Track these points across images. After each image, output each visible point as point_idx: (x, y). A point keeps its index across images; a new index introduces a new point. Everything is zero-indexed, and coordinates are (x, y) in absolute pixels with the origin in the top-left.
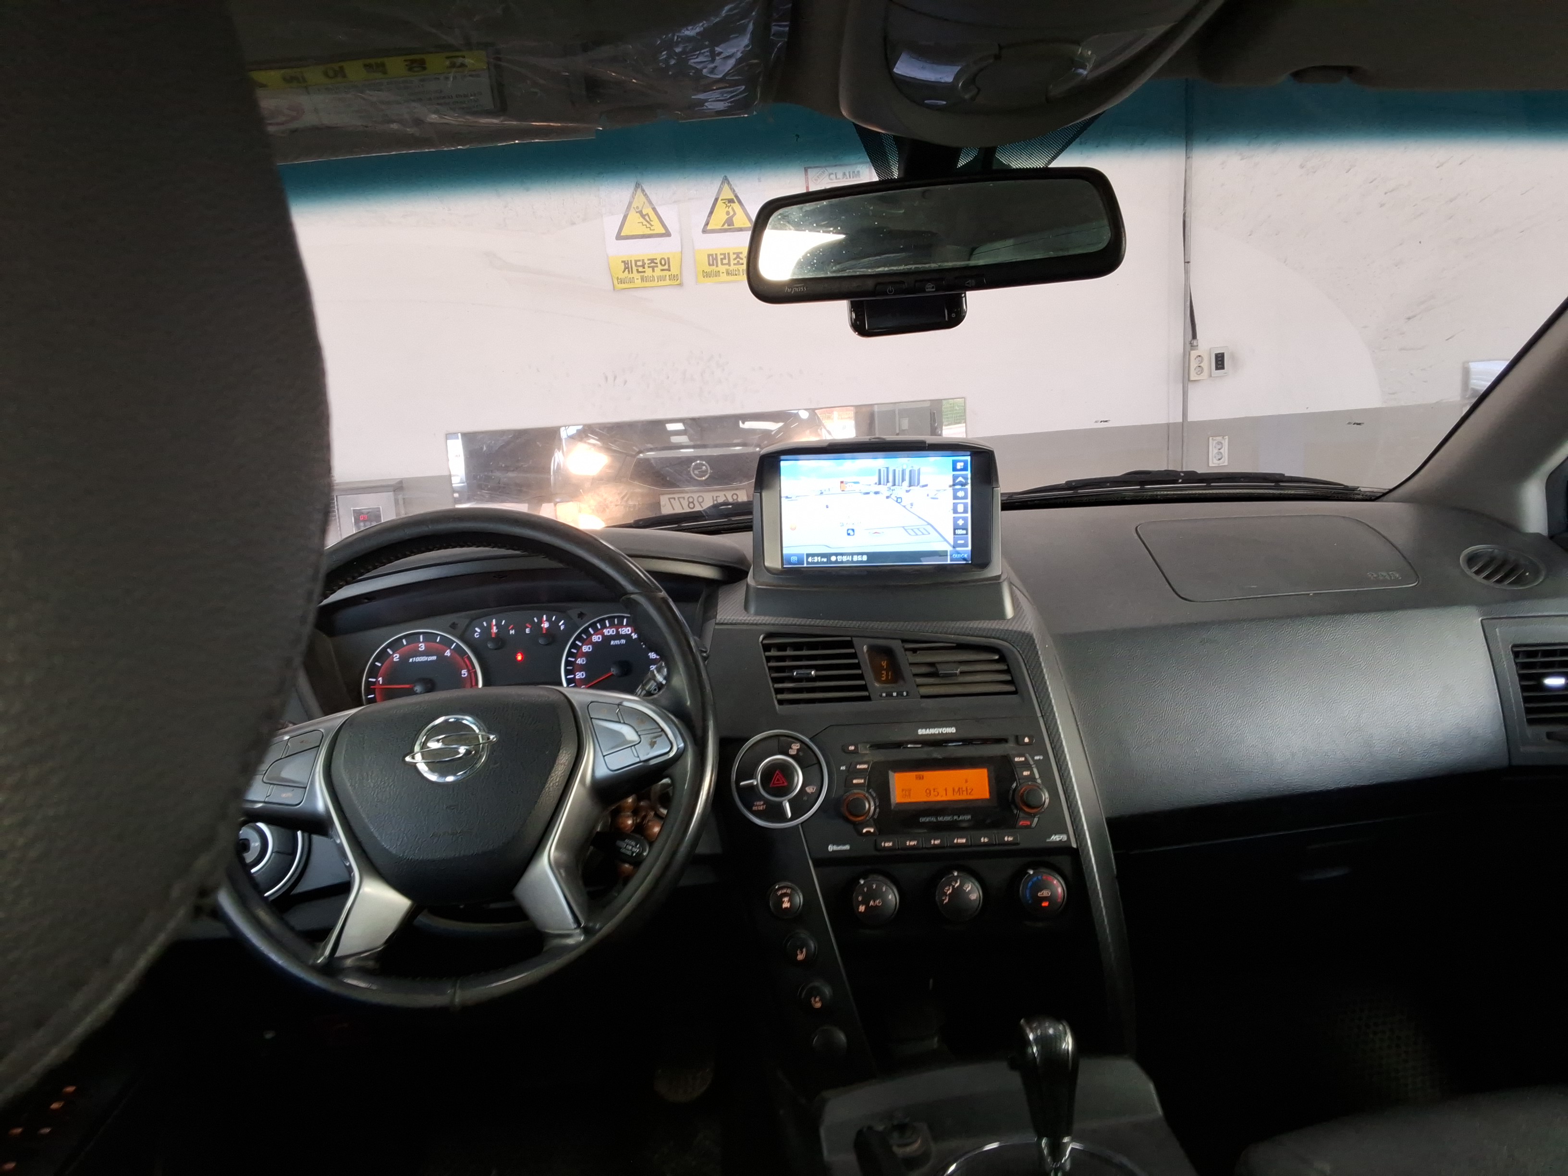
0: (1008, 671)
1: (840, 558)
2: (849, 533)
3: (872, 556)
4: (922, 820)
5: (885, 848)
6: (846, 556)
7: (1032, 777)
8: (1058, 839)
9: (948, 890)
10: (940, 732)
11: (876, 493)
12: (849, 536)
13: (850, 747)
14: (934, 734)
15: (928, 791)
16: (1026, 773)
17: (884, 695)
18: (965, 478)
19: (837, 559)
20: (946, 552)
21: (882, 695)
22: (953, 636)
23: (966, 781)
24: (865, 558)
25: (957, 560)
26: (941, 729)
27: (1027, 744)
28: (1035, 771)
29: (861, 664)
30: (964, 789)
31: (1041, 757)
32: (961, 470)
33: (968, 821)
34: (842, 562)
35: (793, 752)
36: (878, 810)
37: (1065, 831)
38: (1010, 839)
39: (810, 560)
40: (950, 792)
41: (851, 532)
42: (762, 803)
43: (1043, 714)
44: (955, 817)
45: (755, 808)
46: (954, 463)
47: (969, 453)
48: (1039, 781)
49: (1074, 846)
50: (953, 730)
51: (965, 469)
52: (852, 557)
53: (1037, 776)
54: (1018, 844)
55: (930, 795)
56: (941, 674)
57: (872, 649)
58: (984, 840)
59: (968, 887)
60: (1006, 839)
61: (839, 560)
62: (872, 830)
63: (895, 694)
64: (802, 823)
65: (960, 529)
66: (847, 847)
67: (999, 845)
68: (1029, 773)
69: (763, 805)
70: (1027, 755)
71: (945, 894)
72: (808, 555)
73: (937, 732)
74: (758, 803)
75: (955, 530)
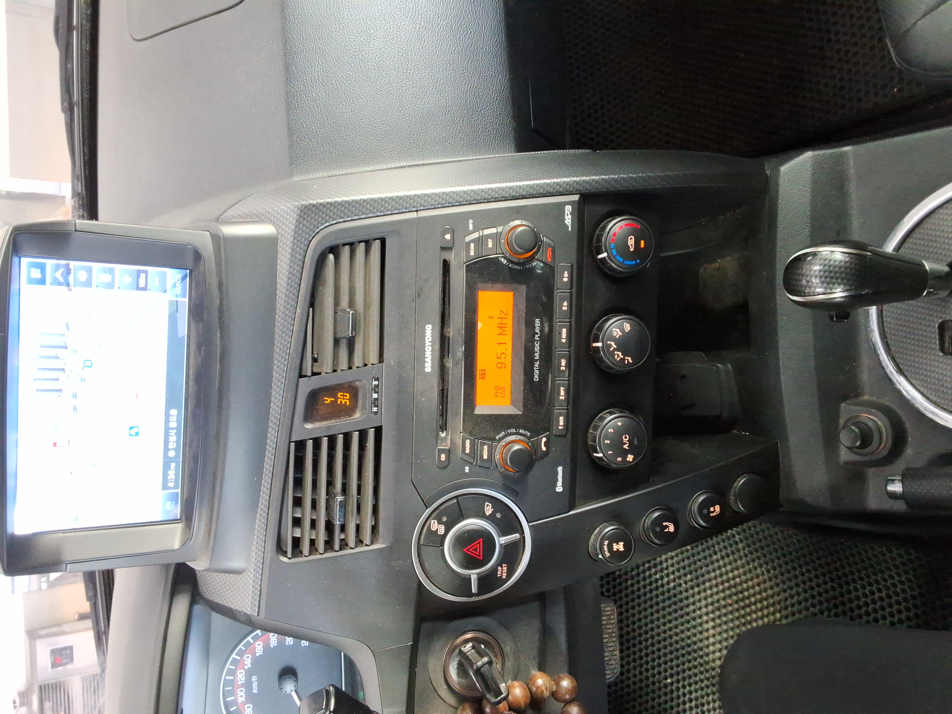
0: (352, 245)
1: (172, 445)
2: (135, 434)
3: (170, 403)
4: (536, 378)
5: (566, 425)
6: (170, 437)
7: (496, 237)
8: (570, 216)
9: (618, 356)
10: (430, 344)
11: (75, 396)
12: (140, 433)
13: (442, 459)
14: (432, 351)
15: (500, 366)
16: (490, 245)
17: (375, 409)
18: (58, 267)
19: (173, 449)
20: (171, 302)
21: (374, 412)
22: (298, 311)
23: (491, 317)
24: (174, 412)
25: (184, 289)
26: (426, 342)
27: (453, 237)
28: (487, 232)
29: (329, 434)
30: (500, 321)
31: (471, 221)
32: (43, 272)
33: (542, 322)
34: (178, 442)
35: (441, 530)
36: (521, 431)
37: (561, 206)
38: (566, 274)
39: (171, 485)
40: (502, 339)
41: (133, 432)
42: (499, 568)
43: (414, 209)
44: (537, 337)
45: (504, 577)
46: (32, 281)
47: (15, 260)
48: (500, 229)
49: (576, 198)
50: (429, 328)
51: (42, 268)
52: (172, 429)
53: (493, 231)
54: (572, 266)
55: (504, 363)
56: (352, 334)
57: (308, 416)
58: (565, 306)
59: (617, 333)
60: (565, 280)
61: (175, 446)
62: (544, 439)
63: (375, 396)
64: (528, 522)
65: (138, 281)
66: (560, 469)
67: (571, 288)
68: (489, 240)
69: (502, 567)
70: (468, 239)
71: (623, 360)
72: (165, 487)
73: (430, 348)
74: (499, 573)
75: (138, 289)
